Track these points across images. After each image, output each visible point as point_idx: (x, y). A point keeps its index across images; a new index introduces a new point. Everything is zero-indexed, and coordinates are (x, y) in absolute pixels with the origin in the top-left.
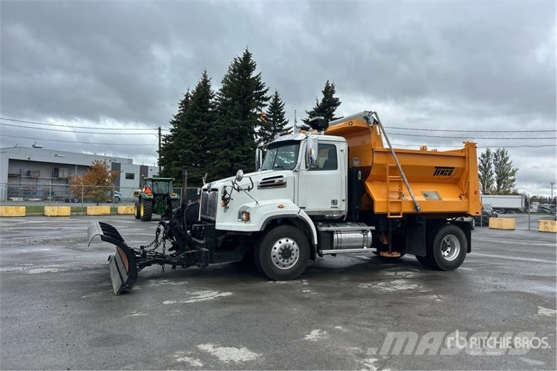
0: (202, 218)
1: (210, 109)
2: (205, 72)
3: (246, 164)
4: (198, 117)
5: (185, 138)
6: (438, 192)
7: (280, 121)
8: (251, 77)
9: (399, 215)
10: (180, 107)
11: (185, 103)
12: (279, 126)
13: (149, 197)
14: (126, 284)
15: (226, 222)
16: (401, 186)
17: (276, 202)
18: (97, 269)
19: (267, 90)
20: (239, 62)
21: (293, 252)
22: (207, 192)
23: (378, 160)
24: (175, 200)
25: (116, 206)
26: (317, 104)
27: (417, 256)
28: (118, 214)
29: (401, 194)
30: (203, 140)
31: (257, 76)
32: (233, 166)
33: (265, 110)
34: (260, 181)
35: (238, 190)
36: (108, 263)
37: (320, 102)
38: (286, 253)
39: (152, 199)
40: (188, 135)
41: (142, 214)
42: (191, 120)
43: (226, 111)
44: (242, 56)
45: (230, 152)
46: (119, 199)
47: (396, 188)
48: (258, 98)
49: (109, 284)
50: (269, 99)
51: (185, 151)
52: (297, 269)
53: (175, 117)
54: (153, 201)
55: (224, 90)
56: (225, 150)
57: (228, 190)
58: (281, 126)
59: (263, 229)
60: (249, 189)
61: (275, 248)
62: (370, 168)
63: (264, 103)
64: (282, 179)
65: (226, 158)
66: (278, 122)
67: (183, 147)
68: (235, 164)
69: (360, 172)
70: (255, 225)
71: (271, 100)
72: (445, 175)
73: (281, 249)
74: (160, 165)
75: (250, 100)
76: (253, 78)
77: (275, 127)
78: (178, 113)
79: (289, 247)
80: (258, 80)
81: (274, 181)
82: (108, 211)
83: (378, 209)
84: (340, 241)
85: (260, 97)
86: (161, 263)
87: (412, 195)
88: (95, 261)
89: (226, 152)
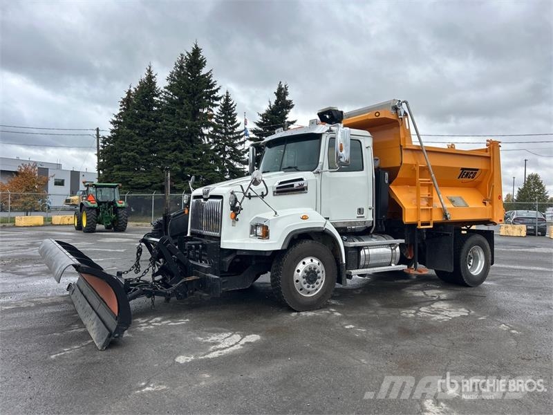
0: (192, 233)
1: (155, 108)
2: (150, 67)
3: (198, 168)
4: (142, 117)
5: (128, 139)
6: (463, 197)
7: (232, 123)
8: (202, 74)
9: (428, 224)
10: (121, 106)
11: (127, 101)
12: (230, 128)
13: (92, 205)
14: (115, 332)
15: (235, 238)
16: (430, 191)
17: (299, 212)
18: (54, 304)
19: (219, 89)
20: (188, 57)
21: (318, 275)
22: (202, 200)
23: (408, 159)
24: (122, 208)
25: (49, 215)
26: (270, 106)
27: (435, 270)
28: (52, 225)
29: (430, 200)
30: (148, 142)
31: (208, 74)
32: (183, 170)
33: (216, 110)
34: (277, 185)
35: (250, 197)
36: (68, 293)
37: (273, 103)
38: (311, 276)
39: (96, 208)
40: (132, 136)
41: (84, 224)
42: (135, 120)
43: (175, 110)
44: (190, 51)
45: (179, 155)
46: (49, 207)
47: (425, 193)
48: (208, 97)
49: (82, 330)
50: (220, 98)
51: (129, 154)
52: (323, 295)
53: (116, 116)
54: (97, 210)
55: (170, 88)
56: (174, 153)
57: (240, 196)
58: (233, 128)
59: (285, 247)
60: (263, 196)
61: (298, 271)
62: (397, 169)
63: (215, 102)
64: (301, 182)
65: (176, 162)
66: (229, 124)
67: (126, 150)
68: (186, 169)
69: (387, 174)
70: (275, 243)
71: (222, 101)
72: (469, 178)
73: (306, 272)
74: (99, 170)
75: (200, 98)
76: (204, 76)
77: (226, 129)
78: (119, 112)
79: (315, 269)
80: (210, 77)
81: (293, 186)
82: (42, 222)
83: (408, 218)
84: (368, 257)
85: (211, 97)
86: (149, 294)
87: (442, 201)
88: (48, 292)
89: (175, 155)
